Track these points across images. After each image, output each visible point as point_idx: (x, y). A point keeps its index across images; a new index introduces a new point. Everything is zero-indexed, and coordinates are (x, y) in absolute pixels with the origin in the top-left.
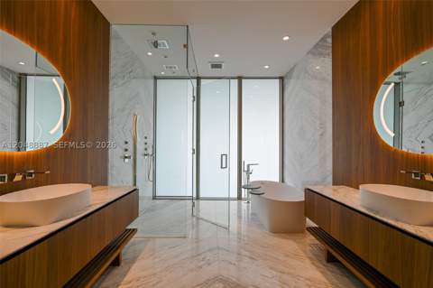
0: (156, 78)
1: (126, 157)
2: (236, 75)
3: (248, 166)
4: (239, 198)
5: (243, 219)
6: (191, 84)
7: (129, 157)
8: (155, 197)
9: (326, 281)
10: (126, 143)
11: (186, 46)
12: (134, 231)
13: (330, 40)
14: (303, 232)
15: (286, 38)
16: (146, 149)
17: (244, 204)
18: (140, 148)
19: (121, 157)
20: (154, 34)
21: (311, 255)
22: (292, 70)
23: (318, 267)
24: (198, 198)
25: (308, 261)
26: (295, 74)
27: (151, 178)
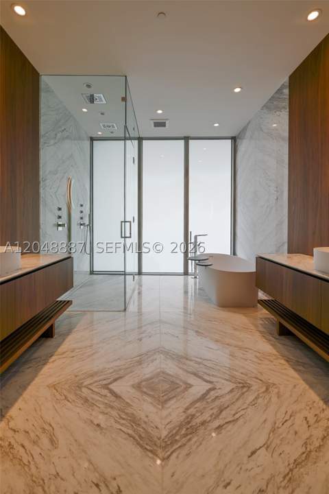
0: (92, 139)
1: (60, 225)
2: (183, 136)
3: (196, 237)
4: (186, 273)
5: (190, 294)
6: (132, 146)
7: (63, 225)
8: (92, 272)
9: (277, 353)
10: (60, 209)
11: (124, 99)
12: (68, 303)
13: (286, 91)
14: (254, 306)
15: (237, 90)
16: (82, 218)
17: (191, 280)
18: (75, 216)
19: (54, 225)
20: (89, 86)
21: (261, 329)
22: (244, 130)
23: (269, 340)
24: (140, 273)
25: (258, 334)
26: (248, 134)
27: (88, 251)
